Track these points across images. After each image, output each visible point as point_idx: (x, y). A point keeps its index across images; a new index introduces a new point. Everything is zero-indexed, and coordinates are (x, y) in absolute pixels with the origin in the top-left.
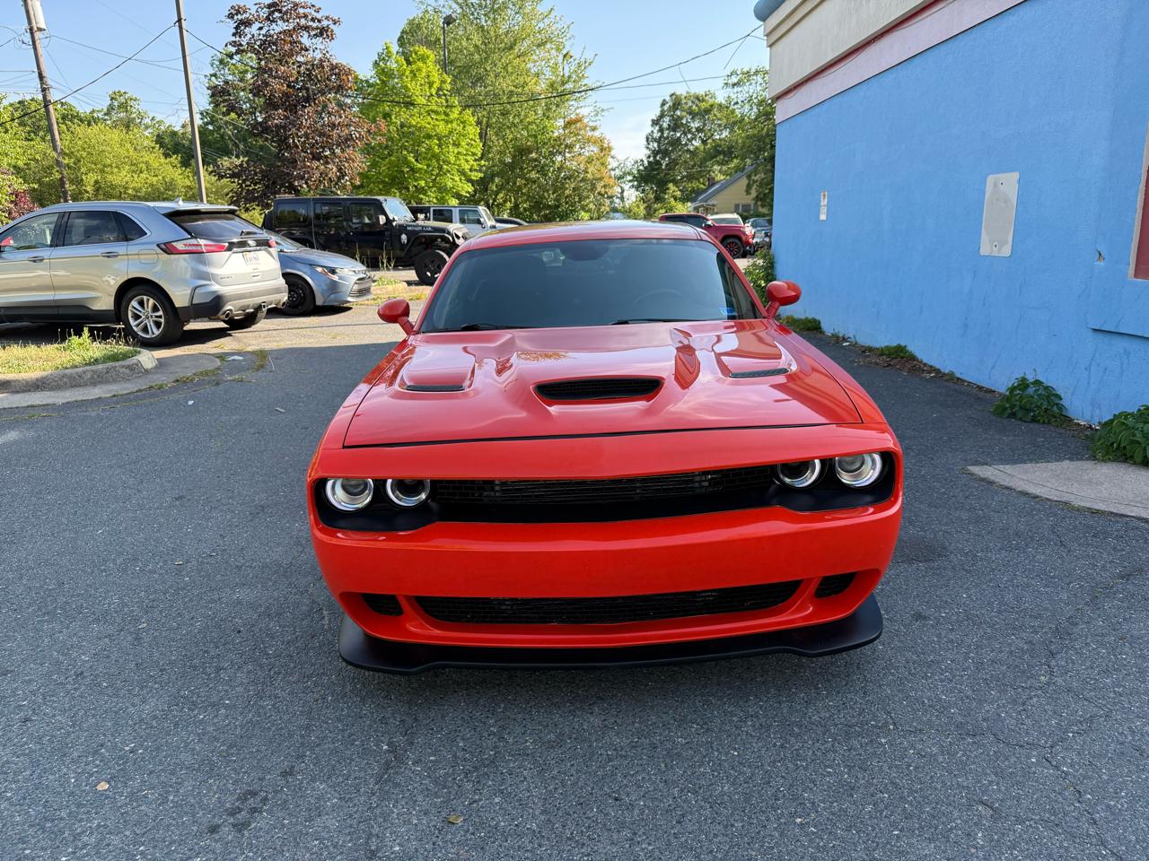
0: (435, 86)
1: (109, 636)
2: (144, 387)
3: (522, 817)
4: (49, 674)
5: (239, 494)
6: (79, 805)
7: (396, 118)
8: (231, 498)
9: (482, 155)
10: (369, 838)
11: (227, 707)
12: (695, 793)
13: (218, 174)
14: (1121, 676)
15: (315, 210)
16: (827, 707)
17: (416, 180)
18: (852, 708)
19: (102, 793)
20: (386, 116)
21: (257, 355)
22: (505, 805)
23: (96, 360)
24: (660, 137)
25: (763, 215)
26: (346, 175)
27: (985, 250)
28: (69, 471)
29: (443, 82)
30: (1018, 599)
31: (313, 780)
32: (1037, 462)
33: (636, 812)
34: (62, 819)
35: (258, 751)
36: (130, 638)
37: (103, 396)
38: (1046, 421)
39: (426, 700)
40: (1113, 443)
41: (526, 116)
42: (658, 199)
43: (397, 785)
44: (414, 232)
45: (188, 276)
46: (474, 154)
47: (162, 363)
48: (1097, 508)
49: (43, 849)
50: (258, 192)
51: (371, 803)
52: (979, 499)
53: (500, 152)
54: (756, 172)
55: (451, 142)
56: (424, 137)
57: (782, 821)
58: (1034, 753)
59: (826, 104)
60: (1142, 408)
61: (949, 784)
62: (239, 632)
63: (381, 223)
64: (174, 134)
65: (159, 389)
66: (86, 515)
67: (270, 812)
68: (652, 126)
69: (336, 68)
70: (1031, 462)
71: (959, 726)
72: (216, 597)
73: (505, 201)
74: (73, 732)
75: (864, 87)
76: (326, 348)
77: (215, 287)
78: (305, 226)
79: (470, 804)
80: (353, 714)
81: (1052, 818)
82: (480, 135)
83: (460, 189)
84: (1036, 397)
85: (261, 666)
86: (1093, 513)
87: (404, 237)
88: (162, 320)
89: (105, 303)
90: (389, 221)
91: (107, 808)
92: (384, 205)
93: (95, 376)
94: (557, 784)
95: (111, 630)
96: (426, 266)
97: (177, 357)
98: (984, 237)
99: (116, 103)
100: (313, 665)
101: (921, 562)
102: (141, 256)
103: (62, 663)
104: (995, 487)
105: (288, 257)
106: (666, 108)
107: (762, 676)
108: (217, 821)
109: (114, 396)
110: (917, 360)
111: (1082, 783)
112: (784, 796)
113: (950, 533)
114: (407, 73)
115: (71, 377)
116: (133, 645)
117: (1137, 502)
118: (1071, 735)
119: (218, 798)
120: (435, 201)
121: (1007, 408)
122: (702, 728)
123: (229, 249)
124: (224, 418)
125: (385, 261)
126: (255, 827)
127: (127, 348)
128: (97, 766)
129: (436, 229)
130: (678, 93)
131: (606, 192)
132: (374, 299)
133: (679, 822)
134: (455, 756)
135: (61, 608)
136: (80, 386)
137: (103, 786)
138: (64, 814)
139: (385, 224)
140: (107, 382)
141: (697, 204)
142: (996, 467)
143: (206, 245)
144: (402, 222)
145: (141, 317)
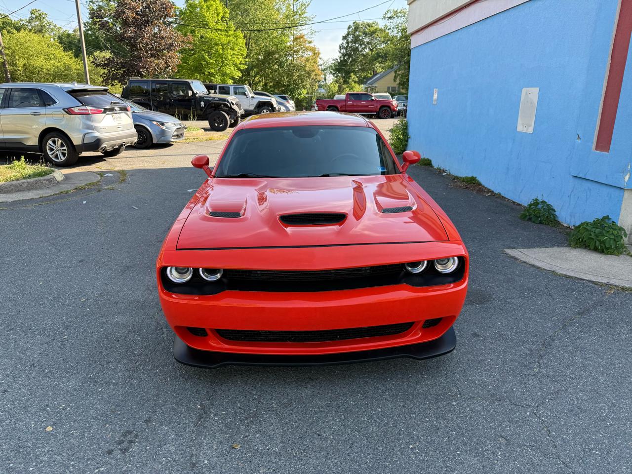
0: (221, 15)
1: (47, 343)
2: (58, 192)
3: (270, 444)
4: (16, 365)
5: (115, 259)
6: (37, 439)
7: (198, 33)
8: (110, 261)
9: (247, 55)
10: (191, 457)
11: (113, 384)
12: (359, 431)
13: (96, 63)
14: (574, 369)
15: (152, 87)
16: (426, 385)
17: (209, 69)
18: (439, 385)
19: (49, 433)
20: (193, 32)
21: (121, 173)
22: (262, 438)
23: (29, 176)
24: (347, 47)
25: (403, 94)
26: (169, 66)
27: (520, 128)
28: (18, 243)
29: (225, 13)
30: (526, 325)
31: (161, 425)
32: (541, 248)
33: (329, 442)
34: (28, 447)
35: (131, 408)
36: (59, 344)
37: (34, 197)
38: (547, 223)
39: (220, 380)
40: (580, 238)
41: (272, 34)
42: (345, 82)
43: (205, 427)
44: (208, 101)
45: (81, 127)
46: (242, 55)
47: (67, 177)
48: (569, 275)
49: (20, 463)
50: (119, 75)
51: (192, 438)
52: (510, 268)
53: (257, 54)
54: (399, 69)
55: (230, 48)
56: (214, 44)
57: (402, 446)
58: (529, 410)
59: (439, 40)
60: (596, 220)
61: (486, 426)
62: (118, 341)
63: (190, 95)
64: (69, 35)
65: (66, 193)
66: (30, 271)
67: (139, 442)
68: (343, 39)
69: (164, 4)
70: (538, 247)
71: (493, 395)
72: (105, 320)
73: (259, 82)
74: (31, 398)
75: (459, 32)
76: (159, 169)
77: (96, 134)
78: (147, 96)
79: (244, 438)
80: (181, 388)
81: (535, 445)
82: (246, 44)
83: (234, 74)
84: (542, 210)
85: (131, 361)
86: (567, 277)
87: (202, 103)
88: (66, 152)
89: (33, 141)
90: (194, 94)
91: (52, 440)
92: (191, 85)
93: (29, 185)
94: (288, 427)
95: (48, 339)
96: (215, 120)
97: (75, 173)
98: (520, 121)
99: (34, 16)
100: (159, 360)
101: (478, 304)
102: (53, 115)
103: (22, 358)
104: (518, 262)
105: (137, 115)
106: (350, 30)
107: (394, 367)
108: (112, 447)
109: (41, 197)
110: (482, 186)
111: (551, 426)
112: (404, 433)
113: (493, 288)
114: (205, 7)
115: (15, 186)
116: (61, 348)
117: (590, 272)
118: (547, 400)
119: (112, 435)
120: (220, 81)
121: (527, 216)
122: (363, 396)
123: (104, 112)
124: (104, 212)
125: (192, 117)
126: (132, 451)
127: (47, 168)
128: (45, 417)
129: (220, 99)
130: (358, 22)
131: (316, 78)
132: (185, 139)
133: (350, 447)
134: (235, 411)
135: (20, 327)
136: (21, 191)
137: (49, 429)
138: (29, 444)
139: (192, 96)
140: (36, 189)
141: (367, 86)
142: (519, 250)
143: (91, 110)
144: (201, 95)
145: (54, 150)
